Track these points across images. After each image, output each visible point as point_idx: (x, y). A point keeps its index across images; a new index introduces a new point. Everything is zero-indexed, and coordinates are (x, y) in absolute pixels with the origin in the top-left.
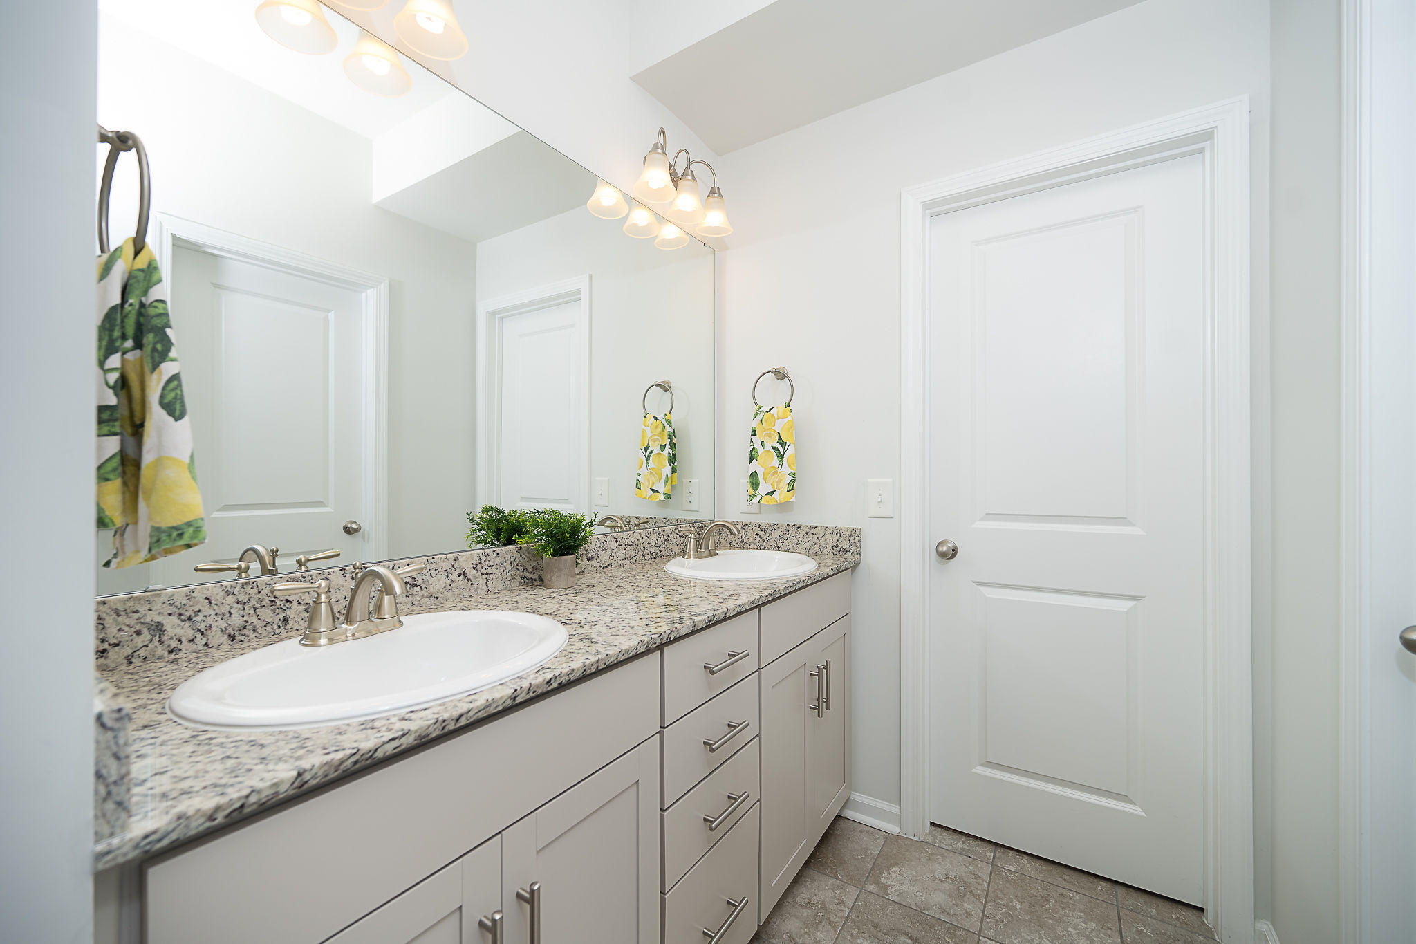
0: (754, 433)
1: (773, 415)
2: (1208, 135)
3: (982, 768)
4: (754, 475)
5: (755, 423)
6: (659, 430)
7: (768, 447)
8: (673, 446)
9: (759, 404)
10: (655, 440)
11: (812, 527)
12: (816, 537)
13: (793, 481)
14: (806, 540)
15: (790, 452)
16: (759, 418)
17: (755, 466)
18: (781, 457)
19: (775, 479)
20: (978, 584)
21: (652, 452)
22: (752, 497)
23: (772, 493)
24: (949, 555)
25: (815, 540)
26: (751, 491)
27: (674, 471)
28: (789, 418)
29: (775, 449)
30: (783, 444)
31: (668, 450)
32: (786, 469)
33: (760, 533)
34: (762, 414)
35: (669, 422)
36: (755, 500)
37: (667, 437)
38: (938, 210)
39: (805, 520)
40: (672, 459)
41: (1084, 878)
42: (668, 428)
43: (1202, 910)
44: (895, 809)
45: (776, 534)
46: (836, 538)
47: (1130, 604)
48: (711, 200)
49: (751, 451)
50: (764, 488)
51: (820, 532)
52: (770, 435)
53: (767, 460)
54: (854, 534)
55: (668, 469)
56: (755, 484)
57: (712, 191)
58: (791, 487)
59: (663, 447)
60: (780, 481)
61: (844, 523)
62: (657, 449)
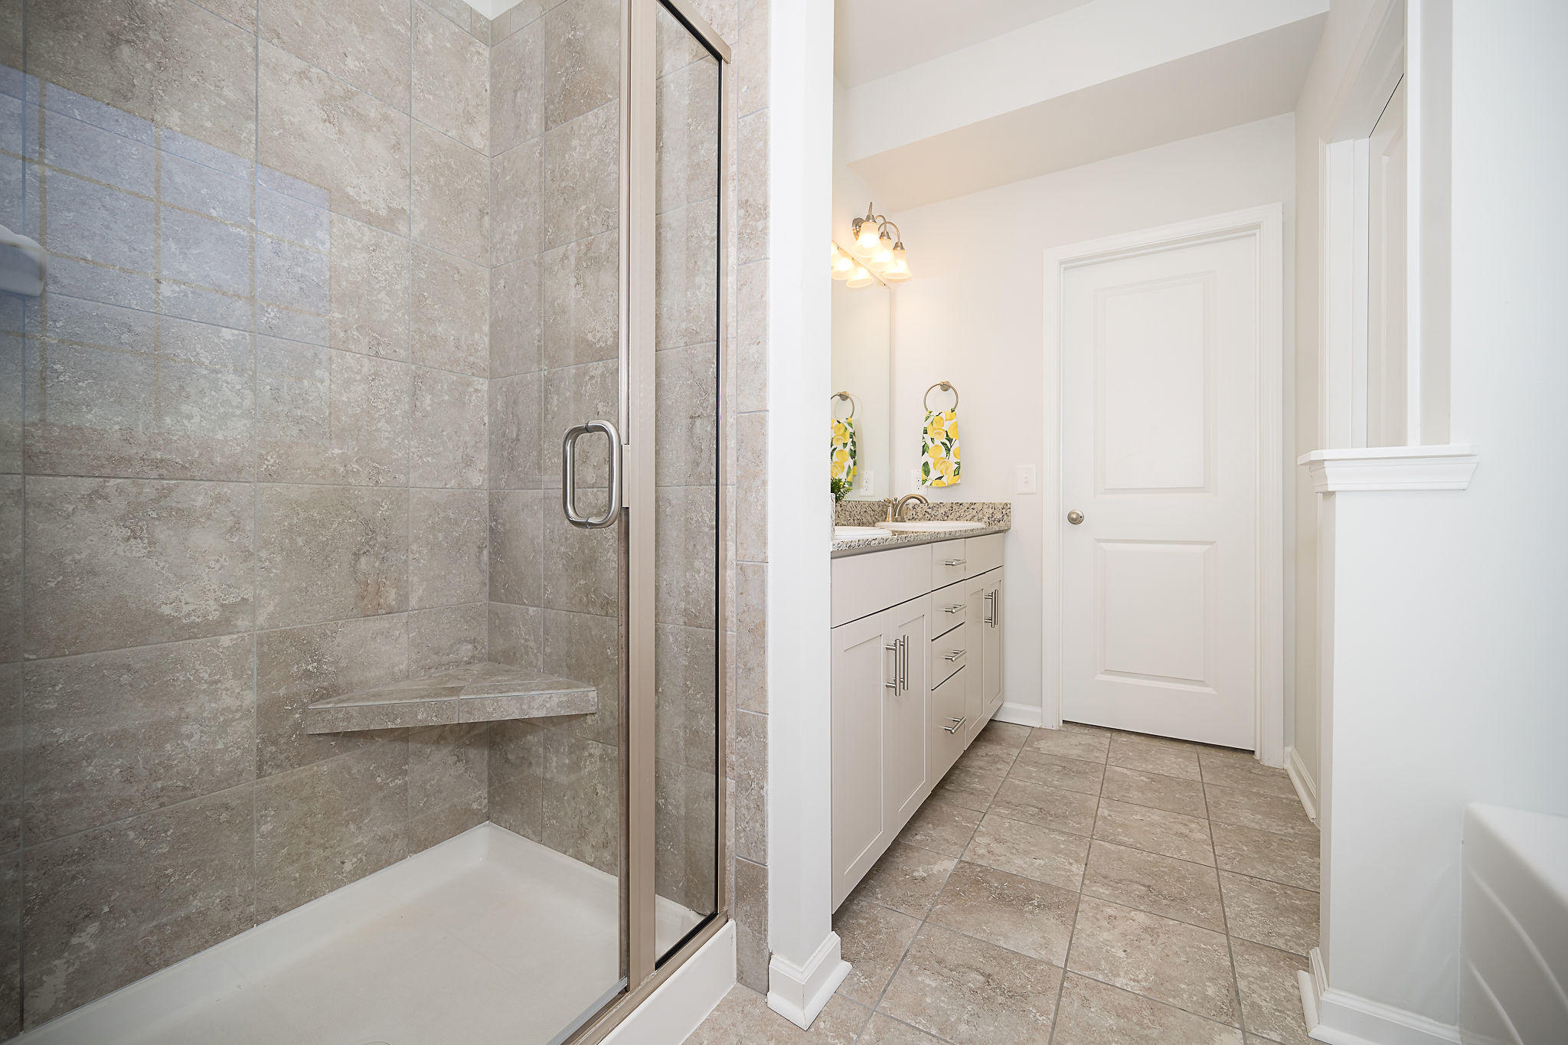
0: (926, 432)
1: (942, 418)
2: (1258, 226)
3: (1102, 676)
4: (926, 464)
5: (927, 424)
6: (842, 431)
7: (937, 442)
8: (854, 443)
9: (929, 410)
10: (838, 440)
11: (972, 504)
12: (975, 511)
13: (959, 468)
14: (967, 514)
15: (956, 445)
16: (930, 420)
17: (926, 458)
18: (948, 450)
19: (943, 467)
20: (1100, 541)
21: (835, 449)
22: (924, 481)
23: (940, 478)
24: (1075, 520)
25: (974, 513)
26: (925, 477)
27: (855, 464)
28: (955, 420)
29: (943, 444)
30: (950, 440)
31: (850, 446)
32: (953, 459)
33: (928, 510)
34: (932, 418)
35: (850, 425)
36: (928, 483)
37: (848, 436)
38: (1069, 265)
39: (966, 499)
40: (853, 454)
41: (1175, 745)
42: (850, 430)
43: (1253, 752)
44: (1038, 710)
45: (942, 511)
46: (991, 511)
47: (1207, 547)
48: (896, 252)
49: (923, 446)
50: (934, 474)
51: (978, 507)
52: (939, 433)
53: (937, 453)
54: (1006, 508)
55: (851, 462)
56: (927, 472)
57: (896, 246)
58: (957, 472)
59: (845, 445)
60: (947, 469)
61: (998, 499)
62: (840, 447)
